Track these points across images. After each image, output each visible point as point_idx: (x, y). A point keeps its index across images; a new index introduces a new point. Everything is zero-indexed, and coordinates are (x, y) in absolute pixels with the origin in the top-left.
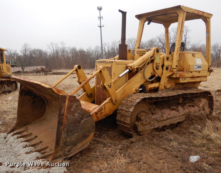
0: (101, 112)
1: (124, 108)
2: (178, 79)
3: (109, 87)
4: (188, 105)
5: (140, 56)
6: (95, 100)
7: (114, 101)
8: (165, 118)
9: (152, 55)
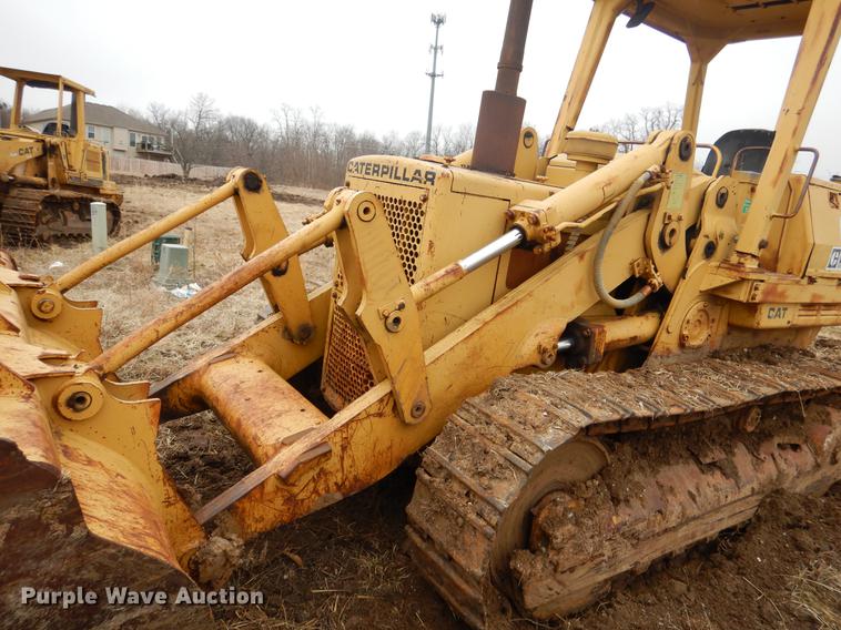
0: (322, 469)
1: (461, 466)
2: (752, 307)
3: (389, 331)
4: (777, 440)
5: (582, 167)
6: (322, 358)
7: (406, 407)
8: (673, 518)
9: (655, 168)
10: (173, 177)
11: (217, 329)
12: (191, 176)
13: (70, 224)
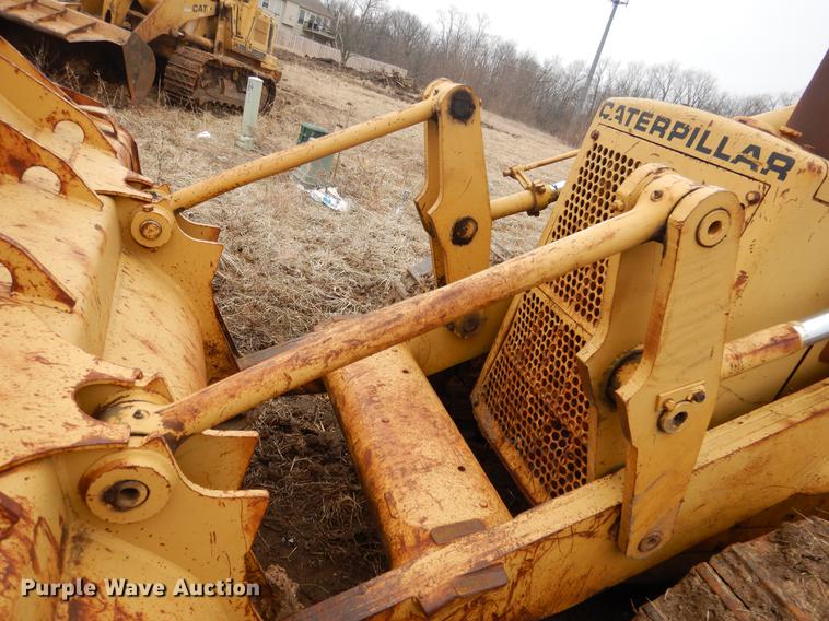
3: (662, 429)
7: (636, 536)
10: (330, 62)
11: (347, 249)
12: (348, 64)
13: (226, 93)
